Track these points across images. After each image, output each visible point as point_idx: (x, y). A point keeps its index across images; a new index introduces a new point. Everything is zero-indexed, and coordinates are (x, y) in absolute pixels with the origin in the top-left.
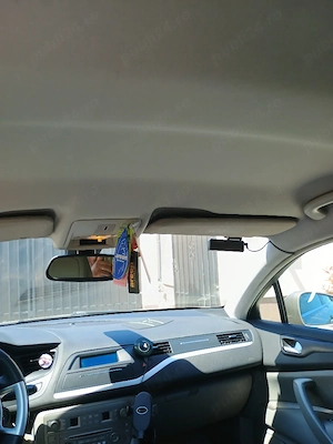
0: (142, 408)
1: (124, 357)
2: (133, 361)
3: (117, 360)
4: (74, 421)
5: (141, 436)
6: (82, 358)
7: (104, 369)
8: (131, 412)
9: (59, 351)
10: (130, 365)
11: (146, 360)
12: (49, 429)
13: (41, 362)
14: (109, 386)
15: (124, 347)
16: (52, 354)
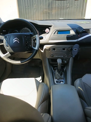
0: (76, 49)
1: (72, 33)
2: (75, 34)
3: (70, 33)
4: (54, 49)
5: (74, 57)
6: (58, 31)
7: (65, 35)
8: (72, 49)
9: (51, 28)
10: (74, 35)
11: (80, 34)
12: (47, 50)
13: (46, 31)
14: (66, 41)
15: (73, 29)
16: (49, 29)
